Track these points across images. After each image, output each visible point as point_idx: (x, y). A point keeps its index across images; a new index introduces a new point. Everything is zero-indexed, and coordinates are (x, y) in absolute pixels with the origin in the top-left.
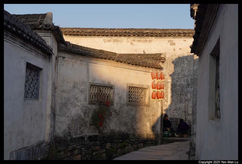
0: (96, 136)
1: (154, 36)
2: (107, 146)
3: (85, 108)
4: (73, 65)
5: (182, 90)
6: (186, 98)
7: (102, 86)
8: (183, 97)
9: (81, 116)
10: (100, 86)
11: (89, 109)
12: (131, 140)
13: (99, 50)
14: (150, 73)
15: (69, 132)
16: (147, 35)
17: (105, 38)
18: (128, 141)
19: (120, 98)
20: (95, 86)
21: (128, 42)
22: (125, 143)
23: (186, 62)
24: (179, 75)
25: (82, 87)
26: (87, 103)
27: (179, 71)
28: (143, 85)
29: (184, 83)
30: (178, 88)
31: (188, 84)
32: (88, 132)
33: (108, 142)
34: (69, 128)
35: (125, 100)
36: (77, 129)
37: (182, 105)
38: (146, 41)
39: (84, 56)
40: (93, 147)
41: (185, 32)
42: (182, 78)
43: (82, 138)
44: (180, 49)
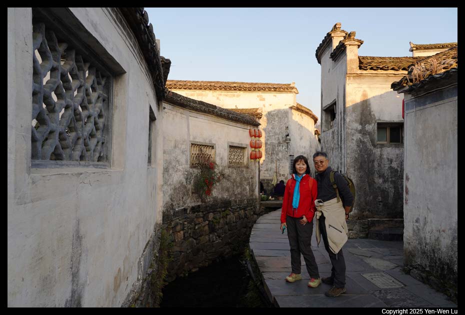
0: (199, 206)
2: (210, 216)
3: (186, 173)
4: (173, 119)
7: (203, 145)
8: (274, 157)
9: (183, 182)
10: (200, 145)
11: (191, 174)
12: (233, 207)
13: (199, 101)
15: (172, 205)
16: (235, 89)
17: (187, 92)
18: (230, 208)
19: (222, 159)
20: (195, 145)
21: (214, 96)
22: (227, 212)
24: (269, 133)
25: (183, 147)
26: (189, 166)
27: (270, 129)
28: (242, 144)
30: (269, 147)
31: (279, 143)
32: (190, 202)
33: (210, 212)
34: (171, 199)
35: (227, 161)
36: (180, 200)
39: (184, 107)
40: (195, 220)
43: (185, 210)
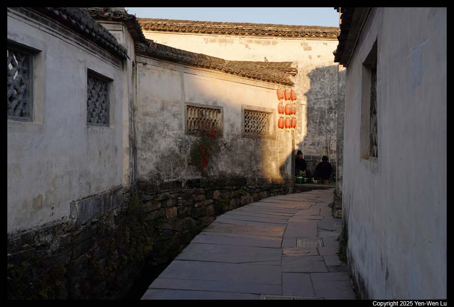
0: (198, 180)
1: (281, 36)
2: (215, 194)
3: (180, 140)
4: (159, 76)
5: (322, 117)
6: (328, 128)
7: (205, 108)
8: (323, 127)
9: (175, 151)
10: (201, 108)
11: (187, 141)
12: (250, 187)
13: (198, 54)
14: (275, 91)
15: (158, 174)
16: (270, 34)
17: (206, 37)
18: (245, 188)
19: (232, 126)
20: (193, 107)
21: (241, 43)
22: (240, 191)
23: (327, 76)
24: (317, 95)
25: (175, 109)
26: (184, 132)
27: (318, 89)
28: (264, 108)
29: (325, 107)
30: (316, 113)
31: (331, 108)
32: (186, 174)
33: (216, 189)
34: (157, 168)
35: (240, 130)
36: (170, 170)
37: (323, 139)
38: (269, 43)
39: (176, 62)
40: (194, 196)
41: (326, 31)
42: (321, 98)
43: (178, 183)
44: (319, 57)
